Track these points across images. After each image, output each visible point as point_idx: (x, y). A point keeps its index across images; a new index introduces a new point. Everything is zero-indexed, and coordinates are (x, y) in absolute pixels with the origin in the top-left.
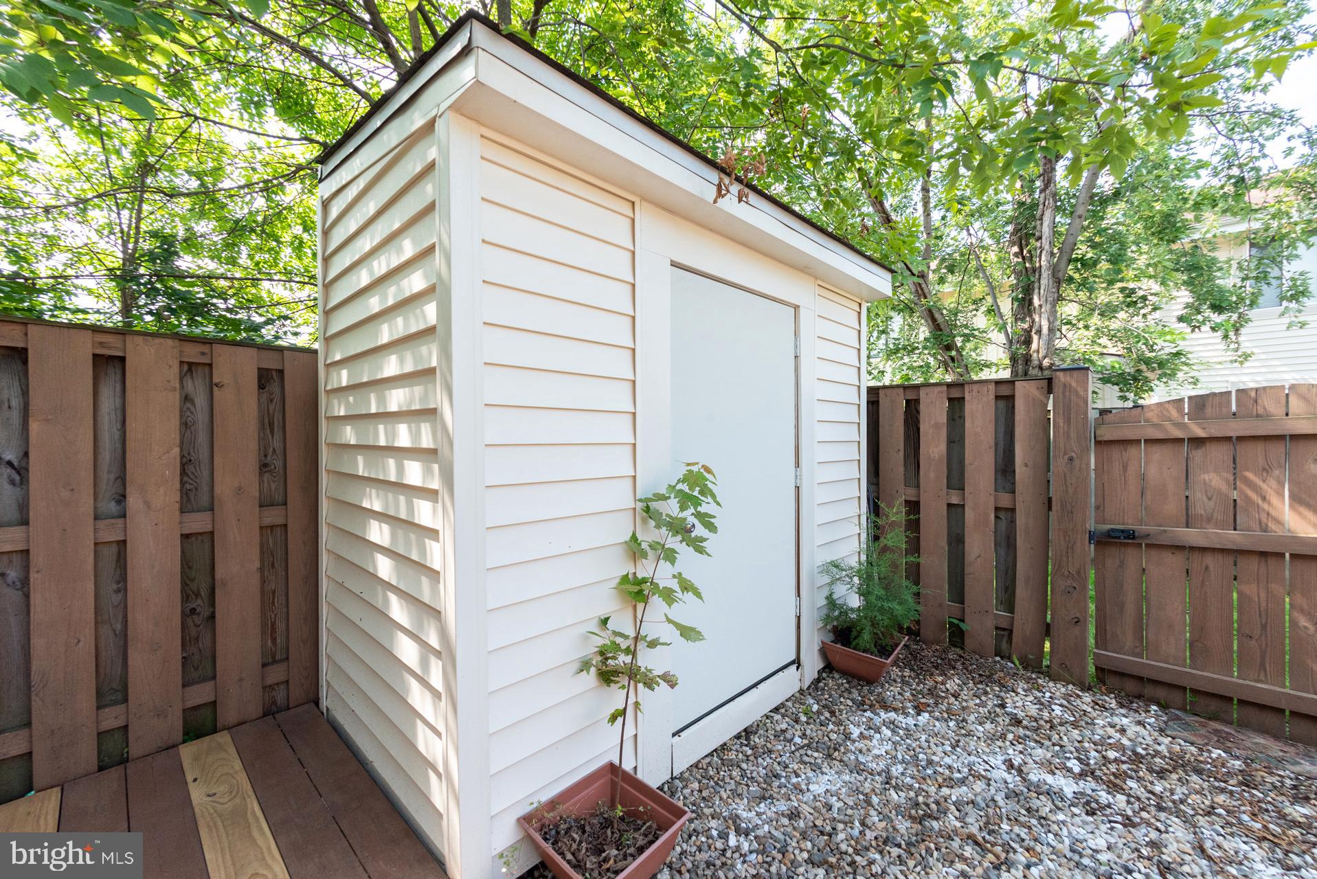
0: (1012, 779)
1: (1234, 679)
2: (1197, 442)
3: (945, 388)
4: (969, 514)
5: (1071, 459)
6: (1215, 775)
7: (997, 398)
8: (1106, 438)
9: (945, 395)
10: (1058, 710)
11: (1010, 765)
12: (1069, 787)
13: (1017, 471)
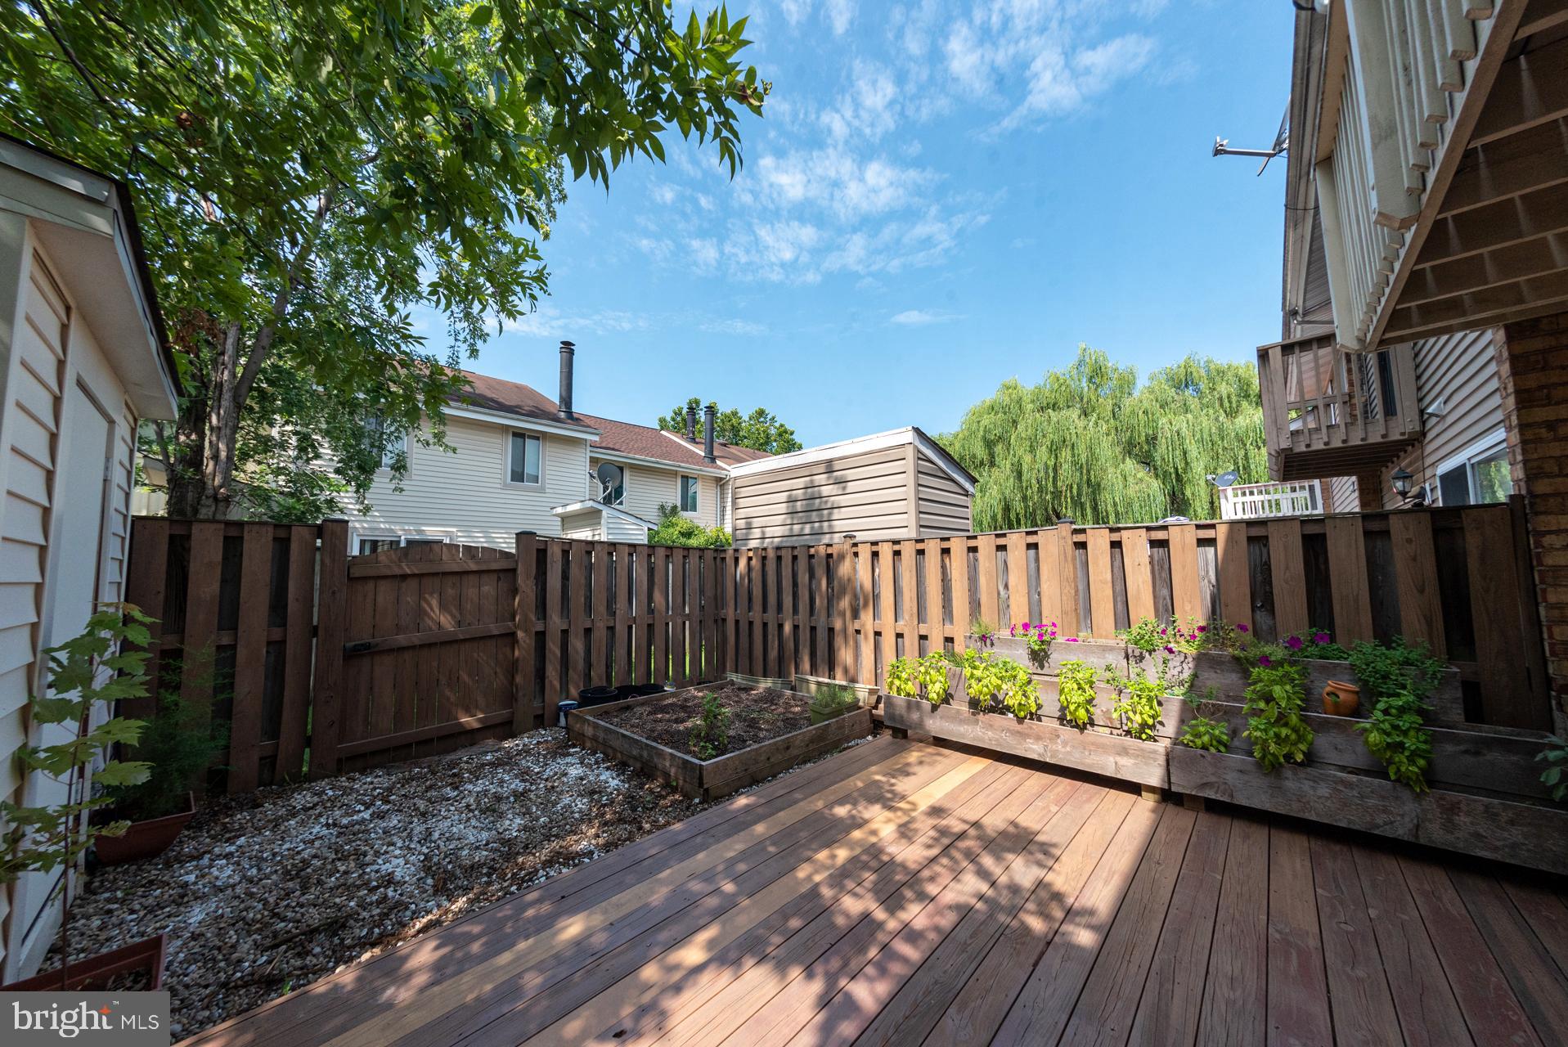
0: (334, 831)
1: (413, 731)
2: (404, 577)
3: (223, 526)
4: (242, 654)
5: (334, 593)
6: (420, 778)
7: (275, 539)
8: (357, 575)
9: (221, 533)
10: (330, 793)
11: (328, 825)
12: (366, 815)
13: (289, 607)
